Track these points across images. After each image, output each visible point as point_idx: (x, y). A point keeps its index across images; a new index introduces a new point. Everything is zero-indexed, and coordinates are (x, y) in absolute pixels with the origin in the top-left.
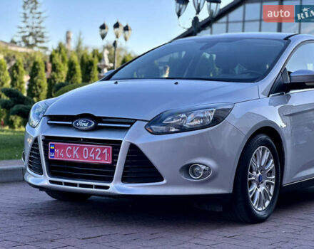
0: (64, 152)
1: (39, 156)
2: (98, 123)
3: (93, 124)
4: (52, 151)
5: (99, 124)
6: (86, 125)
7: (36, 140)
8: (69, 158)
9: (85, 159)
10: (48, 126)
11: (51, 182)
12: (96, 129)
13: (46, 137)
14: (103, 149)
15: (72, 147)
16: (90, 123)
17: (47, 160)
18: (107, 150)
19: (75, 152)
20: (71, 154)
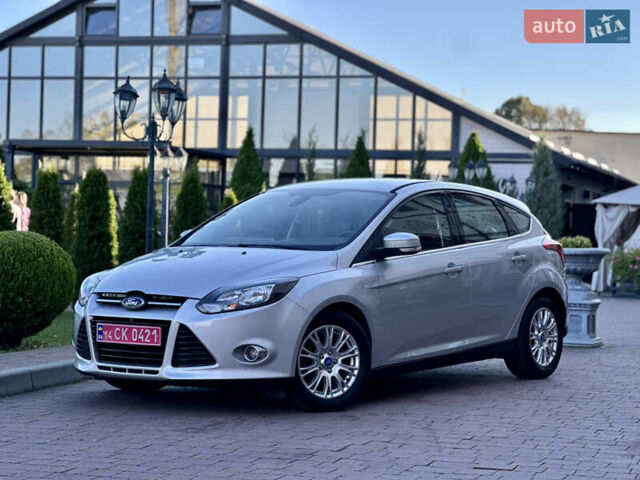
0: (113, 334)
1: (86, 339)
2: (149, 301)
3: (143, 303)
4: (100, 333)
5: (150, 303)
6: (135, 303)
7: (84, 320)
8: (117, 340)
9: (134, 341)
10: (96, 305)
11: (100, 367)
12: (145, 308)
13: (95, 317)
14: (152, 330)
15: (121, 328)
16: (140, 302)
17: (95, 343)
18: (156, 332)
19: (124, 334)
20: (120, 336)
